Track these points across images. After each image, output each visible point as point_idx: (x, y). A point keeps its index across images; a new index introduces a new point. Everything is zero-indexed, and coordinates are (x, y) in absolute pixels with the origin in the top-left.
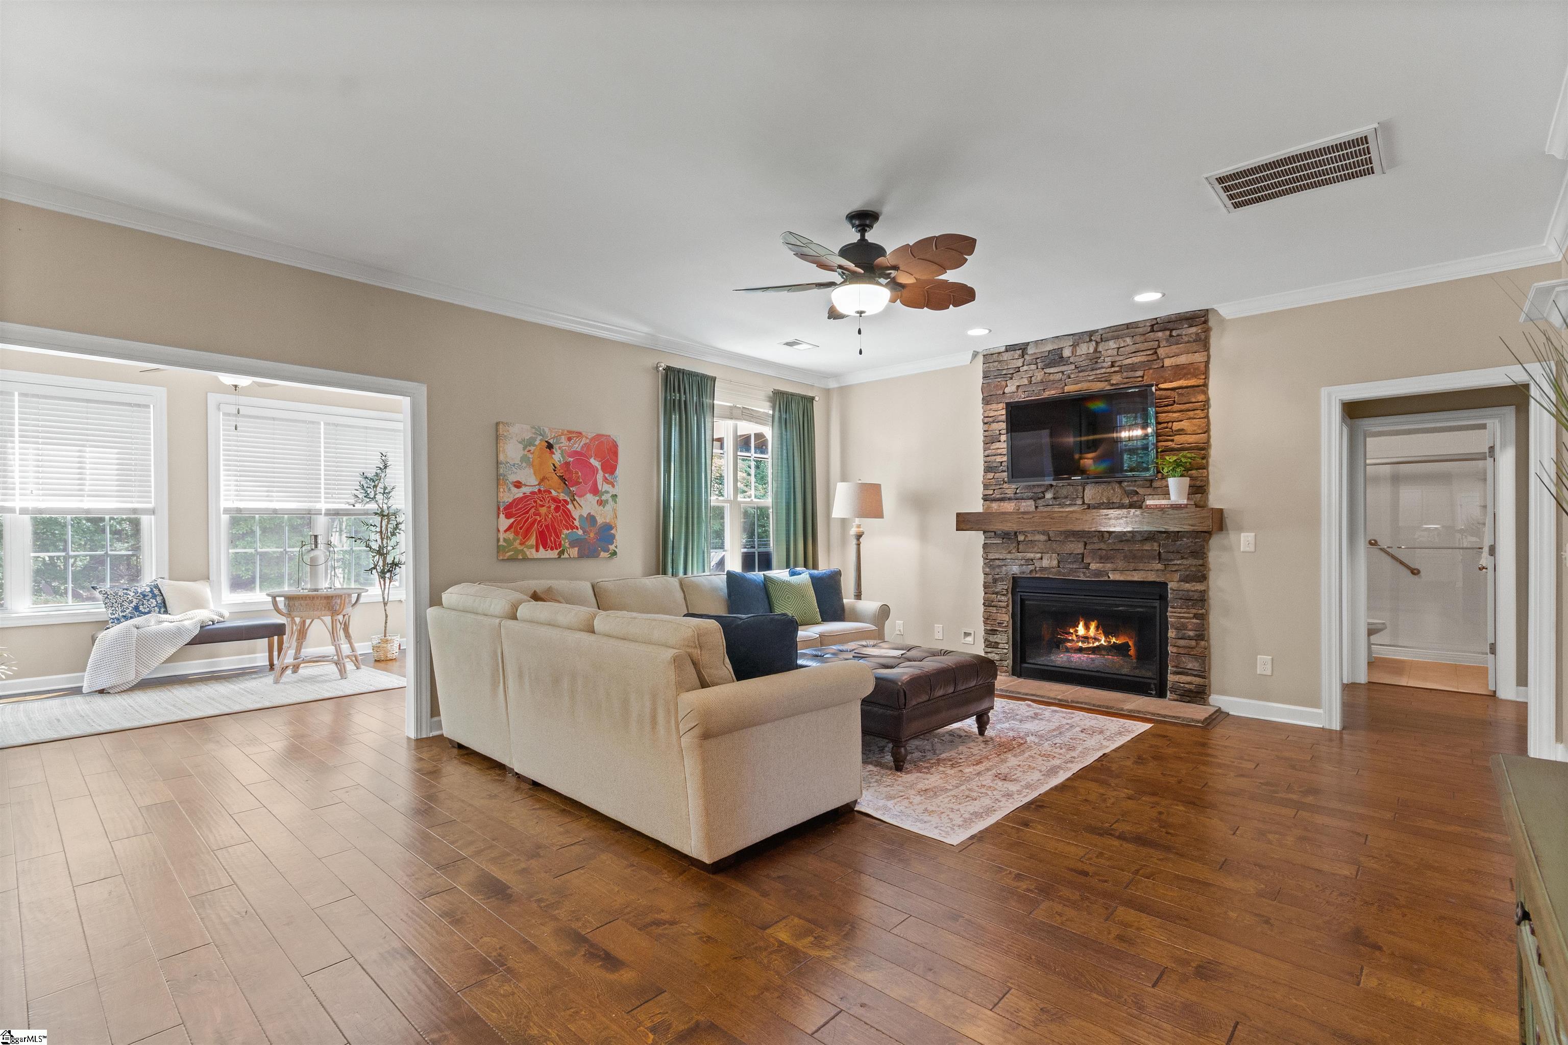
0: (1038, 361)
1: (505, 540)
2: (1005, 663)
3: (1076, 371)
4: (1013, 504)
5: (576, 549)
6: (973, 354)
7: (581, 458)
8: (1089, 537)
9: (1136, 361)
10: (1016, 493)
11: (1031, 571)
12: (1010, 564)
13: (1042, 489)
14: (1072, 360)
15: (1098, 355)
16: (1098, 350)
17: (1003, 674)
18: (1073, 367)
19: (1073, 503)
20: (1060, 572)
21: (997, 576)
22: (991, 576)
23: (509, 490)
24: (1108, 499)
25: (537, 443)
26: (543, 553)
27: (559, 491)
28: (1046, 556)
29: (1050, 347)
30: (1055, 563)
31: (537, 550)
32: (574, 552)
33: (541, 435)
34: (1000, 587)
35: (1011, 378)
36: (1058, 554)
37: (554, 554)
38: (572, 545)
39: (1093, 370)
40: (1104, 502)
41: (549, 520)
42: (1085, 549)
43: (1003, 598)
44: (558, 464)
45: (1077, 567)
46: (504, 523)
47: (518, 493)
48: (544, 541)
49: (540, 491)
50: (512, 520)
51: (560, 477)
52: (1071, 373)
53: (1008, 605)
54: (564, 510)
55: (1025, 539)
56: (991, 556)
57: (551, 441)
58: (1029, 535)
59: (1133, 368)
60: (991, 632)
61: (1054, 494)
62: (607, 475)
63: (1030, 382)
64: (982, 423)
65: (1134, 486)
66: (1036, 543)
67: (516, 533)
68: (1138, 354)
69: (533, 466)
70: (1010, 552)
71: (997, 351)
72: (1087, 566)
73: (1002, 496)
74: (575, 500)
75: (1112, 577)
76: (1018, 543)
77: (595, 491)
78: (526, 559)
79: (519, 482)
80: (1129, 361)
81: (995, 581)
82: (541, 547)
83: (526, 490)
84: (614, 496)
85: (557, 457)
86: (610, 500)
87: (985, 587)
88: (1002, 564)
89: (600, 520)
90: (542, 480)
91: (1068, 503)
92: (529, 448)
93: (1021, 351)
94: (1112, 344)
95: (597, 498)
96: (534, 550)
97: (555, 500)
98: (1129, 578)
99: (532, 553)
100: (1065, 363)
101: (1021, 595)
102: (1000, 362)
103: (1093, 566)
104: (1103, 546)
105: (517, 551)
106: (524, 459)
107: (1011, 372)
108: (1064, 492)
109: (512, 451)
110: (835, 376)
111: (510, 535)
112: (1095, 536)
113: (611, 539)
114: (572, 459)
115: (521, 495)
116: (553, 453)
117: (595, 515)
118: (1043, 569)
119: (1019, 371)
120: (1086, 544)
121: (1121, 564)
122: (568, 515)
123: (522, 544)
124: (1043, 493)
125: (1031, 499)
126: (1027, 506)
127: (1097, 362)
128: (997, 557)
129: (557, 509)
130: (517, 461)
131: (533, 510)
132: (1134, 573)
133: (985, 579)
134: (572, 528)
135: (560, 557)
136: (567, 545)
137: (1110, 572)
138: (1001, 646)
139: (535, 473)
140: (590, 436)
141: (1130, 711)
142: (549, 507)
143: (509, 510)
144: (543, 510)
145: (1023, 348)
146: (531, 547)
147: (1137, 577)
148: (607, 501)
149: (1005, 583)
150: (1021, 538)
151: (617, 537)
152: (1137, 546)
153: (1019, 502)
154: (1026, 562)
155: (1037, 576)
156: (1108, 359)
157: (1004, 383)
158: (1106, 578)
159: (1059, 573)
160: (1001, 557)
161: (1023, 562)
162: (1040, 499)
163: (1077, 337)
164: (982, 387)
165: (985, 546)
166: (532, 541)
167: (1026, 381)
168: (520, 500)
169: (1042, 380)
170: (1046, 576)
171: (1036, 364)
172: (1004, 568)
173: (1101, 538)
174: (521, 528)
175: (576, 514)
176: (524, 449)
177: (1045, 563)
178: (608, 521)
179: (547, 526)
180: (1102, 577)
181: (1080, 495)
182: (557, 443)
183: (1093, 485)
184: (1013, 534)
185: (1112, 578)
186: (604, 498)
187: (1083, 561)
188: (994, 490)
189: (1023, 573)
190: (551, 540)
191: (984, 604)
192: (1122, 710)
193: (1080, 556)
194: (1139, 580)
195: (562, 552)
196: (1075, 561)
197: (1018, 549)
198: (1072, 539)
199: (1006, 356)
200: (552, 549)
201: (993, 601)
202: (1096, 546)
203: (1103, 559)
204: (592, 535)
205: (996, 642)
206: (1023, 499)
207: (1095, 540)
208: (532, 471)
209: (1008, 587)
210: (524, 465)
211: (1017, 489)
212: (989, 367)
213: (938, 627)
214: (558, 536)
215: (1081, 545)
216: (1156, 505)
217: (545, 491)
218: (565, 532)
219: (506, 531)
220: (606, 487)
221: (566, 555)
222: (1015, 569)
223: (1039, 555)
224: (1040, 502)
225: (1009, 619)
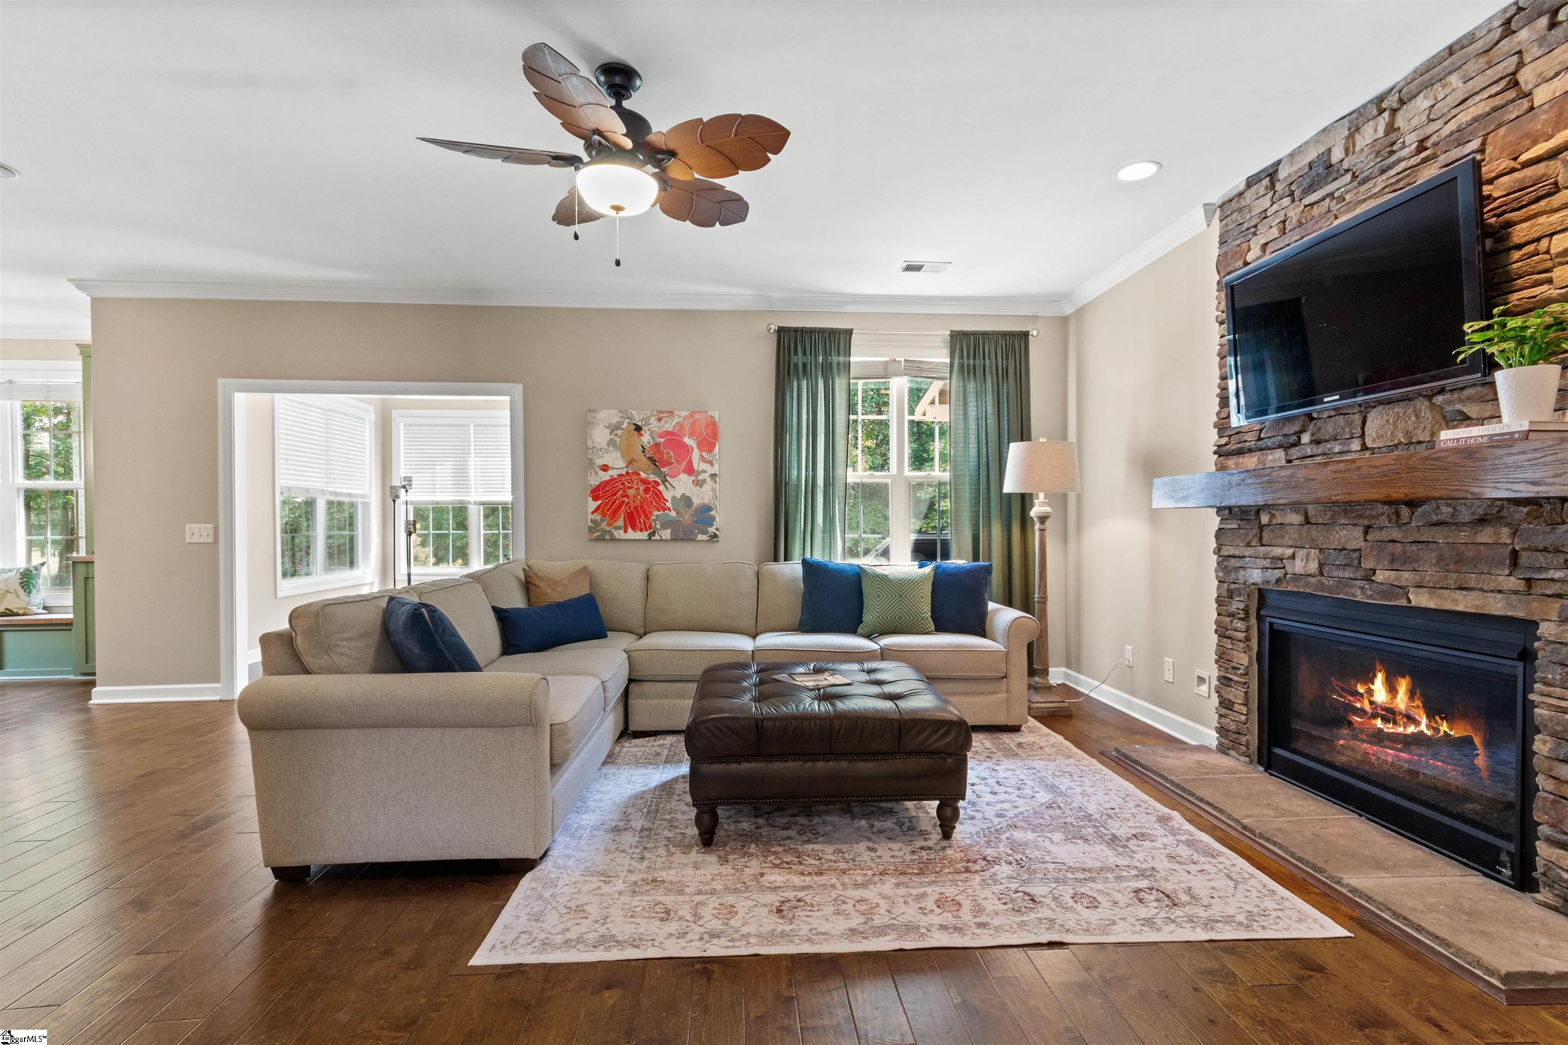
0: (1293, 187)
1: (592, 521)
2: (1243, 739)
3: (1355, 183)
4: (1255, 459)
5: (669, 531)
6: (1206, 211)
7: (673, 440)
8: (1373, 517)
9: (1464, 120)
10: (1260, 439)
11: (1278, 581)
12: (1250, 565)
13: (1296, 427)
14: (1346, 165)
15: (1393, 136)
16: (1396, 126)
17: (1242, 758)
18: (1348, 177)
19: (1345, 449)
20: (1323, 584)
21: (1233, 586)
22: (1226, 585)
23: (596, 473)
24: (1407, 433)
25: (624, 426)
26: (631, 534)
27: (649, 472)
28: (1301, 553)
29: (1312, 155)
30: (1313, 566)
31: (626, 531)
32: (667, 534)
33: (628, 418)
34: (1237, 605)
35: (1255, 234)
36: (1321, 550)
37: (644, 535)
38: (664, 526)
39: (1383, 171)
40: (1400, 443)
41: (638, 503)
42: (1366, 540)
43: (1239, 625)
44: (647, 446)
45: (1352, 576)
46: (593, 505)
47: (605, 476)
48: (632, 522)
49: (627, 473)
50: (599, 502)
51: (651, 459)
52: (1347, 192)
53: (1248, 639)
54: (654, 492)
55: (1270, 520)
56: (1226, 551)
57: (639, 424)
58: (1277, 513)
59: (1460, 137)
60: (1224, 681)
61: (1313, 435)
62: (704, 454)
63: (1283, 232)
64: (1218, 324)
65: (1460, 401)
66: (1288, 527)
67: (604, 514)
68: (1470, 102)
69: (621, 450)
70: (1248, 545)
71: (1235, 192)
72: (1369, 577)
73: (1240, 445)
74: (666, 480)
75: (1420, 599)
76: (1261, 528)
77: (690, 470)
78: (613, 539)
79: (606, 466)
80: (1452, 126)
81: (1231, 594)
82: (629, 528)
83: (614, 473)
84: (713, 476)
85: (646, 438)
86: (709, 479)
87: (1219, 601)
88: (1239, 565)
89: (696, 501)
90: (630, 463)
91: (1337, 450)
92: (616, 432)
93: (1268, 179)
94: (1422, 103)
95: (693, 478)
96: (622, 531)
97: (644, 481)
98: (1448, 606)
99: (620, 534)
100: (1335, 175)
101: (1271, 624)
102: (1240, 210)
103: (1380, 576)
104: (1396, 534)
105: (605, 532)
106: (611, 443)
107: (1253, 223)
108: (1329, 428)
109: (600, 436)
110: (1066, 296)
111: (597, 517)
112: (1383, 514)
113: (711, 521)
114: (662, 440)
115: (608, 478)
116: (642, 435)
117: (691, 495)
118: (1297, 577)
119: (1266, 217)
120: (1367, 530)
121: (1430, 573)
122: (659, 496)
123: (608, 525)
124: (1299, 433)
125: (1280, 446)
126: (1274, 461)
127: (1392, 152)
128: (1231, 553)
129: (647, 491)
130: (604, 445)
131: (621, 492)
132: (1459, 594)
133: (1218, 589)
134: (664, 509)
135: (650, 539)
136: (658, 526)
137: (1411, 590)
138: (1237, 707)
139: (622, 456)
140: (684, 414)
141: (1354, 890)
142: (638, 489)
143: (596, 493)
144: (631, 492)
145: (1271, 173)
146: (619, 528)
147: (1464, 603)
148: (704, 481)
149: (1242, 599)
150: (1265, 519)
151: (718, 519)
152: (1463, 536)
153: (1263, 454)
154: (1272, 563)
155: (1289, 589)
156: (1412, 139)
157: (1245, 246)
158: (1403, 602)
159: (1322, 587)
160: (1237, 553)
161: (1267, 563)
162: (1294, 445)
163: (1354, 115)
164: (1218, 261)
165: (1219, 533)
166: (620, 522)
167: (1275, 232)
168: (607, 483)
169: (1299, 221)
170: (1302, 590)
171: (1292, 194)
172: (1242, 572)
173: (1394, 518)
174: (608, 510)
175: (668, 495)
176: (611, 433)
177: (1298, 567)
178: (706, 502)
179: (636, 508)
180: (1397, 599)
181: (1357, 432)
182: (646, 425)
183: (1380, 408)
184: (1253, 513)
185: (1413, 604)
186: (700, 477)
187: (1360, 563)
188: (1230, 436)
189: (1268, 582)
190: (640, 522)
191: (1216, 631)
192: (1339, 882)
193: (1357, 554)
194: (1467, 610)
195: (653, 534)
196: (1346, 565)
197: (1261, 539)
198: (1343, 521)
199: (1250, 195)
200: (641, 530)
201: (1227, 629)
202: (1385, 535)
203: (1397, 562)
204: (687, 517)
205: (1230, 701)
206: (1270, 449)
207: (1383, 521)
208: (619, 453)
209: (1247, 606)
210: (611, 448)
211: (1261, 430)
212: (1227, 225)
213: (1169, 661)
214: (647, 517)
215: (1358, 532)
216: (1458, 439)
217: (633, 473)
218: (656, 513)
219: (593, 513)
220: (704, 466)
221: (657, 537)
222: (1255, 576)
223: (1289, 552)
224: (1295, 452)
225: (1250, 663)
